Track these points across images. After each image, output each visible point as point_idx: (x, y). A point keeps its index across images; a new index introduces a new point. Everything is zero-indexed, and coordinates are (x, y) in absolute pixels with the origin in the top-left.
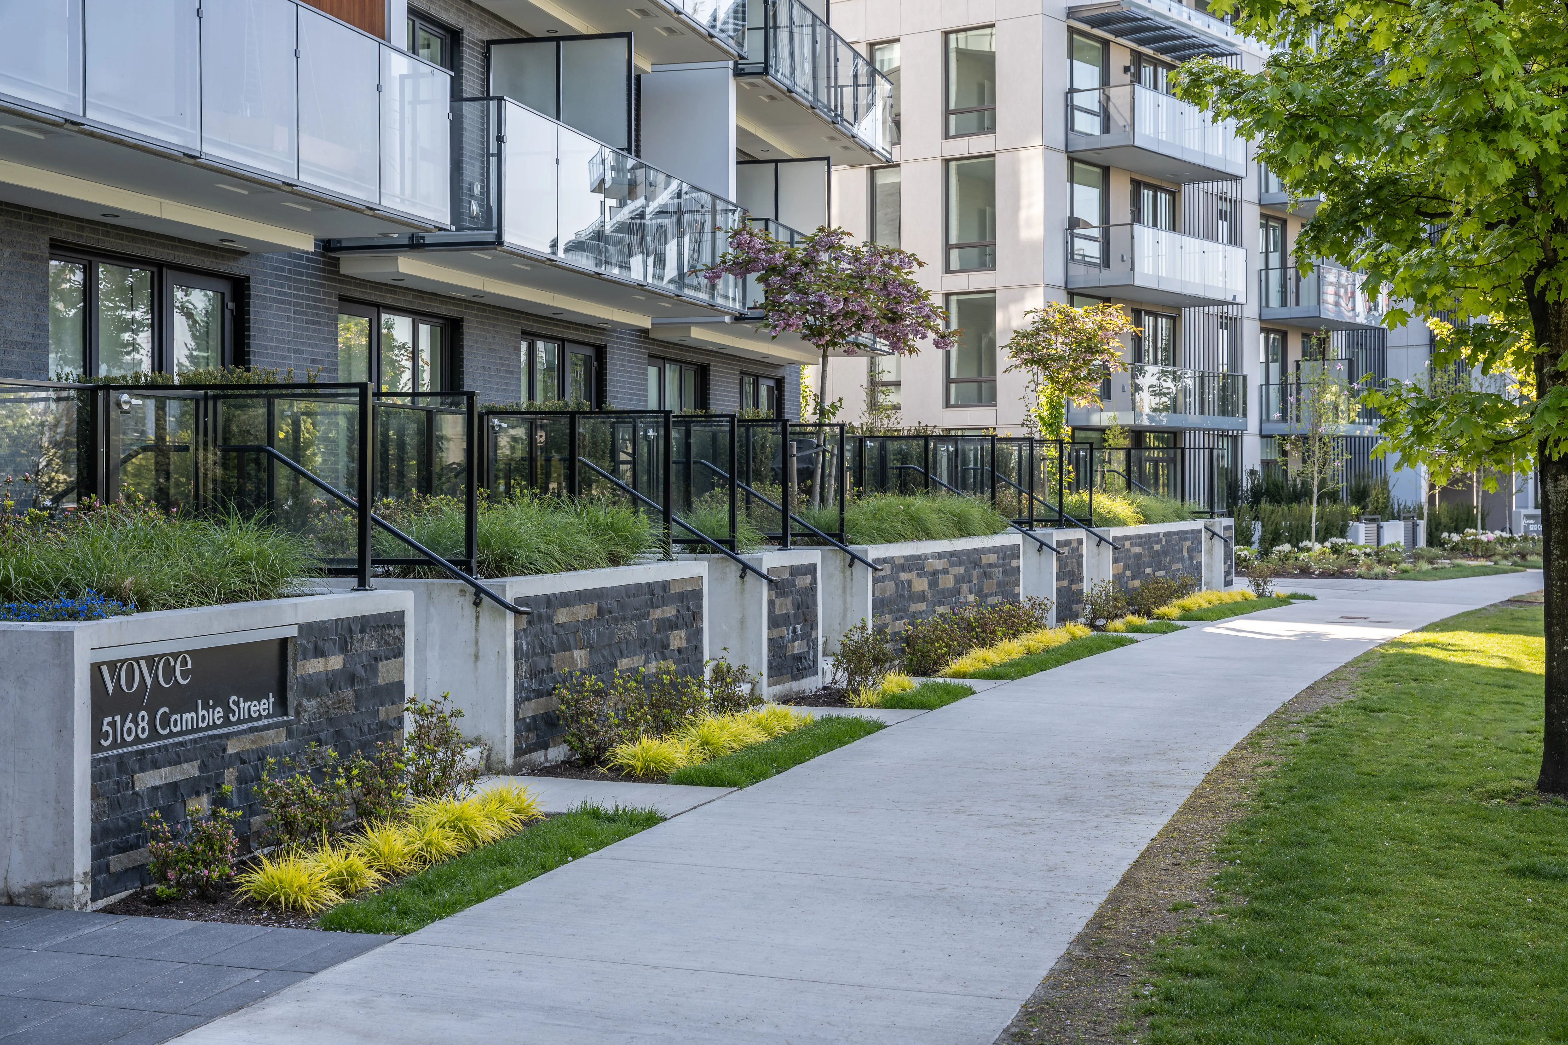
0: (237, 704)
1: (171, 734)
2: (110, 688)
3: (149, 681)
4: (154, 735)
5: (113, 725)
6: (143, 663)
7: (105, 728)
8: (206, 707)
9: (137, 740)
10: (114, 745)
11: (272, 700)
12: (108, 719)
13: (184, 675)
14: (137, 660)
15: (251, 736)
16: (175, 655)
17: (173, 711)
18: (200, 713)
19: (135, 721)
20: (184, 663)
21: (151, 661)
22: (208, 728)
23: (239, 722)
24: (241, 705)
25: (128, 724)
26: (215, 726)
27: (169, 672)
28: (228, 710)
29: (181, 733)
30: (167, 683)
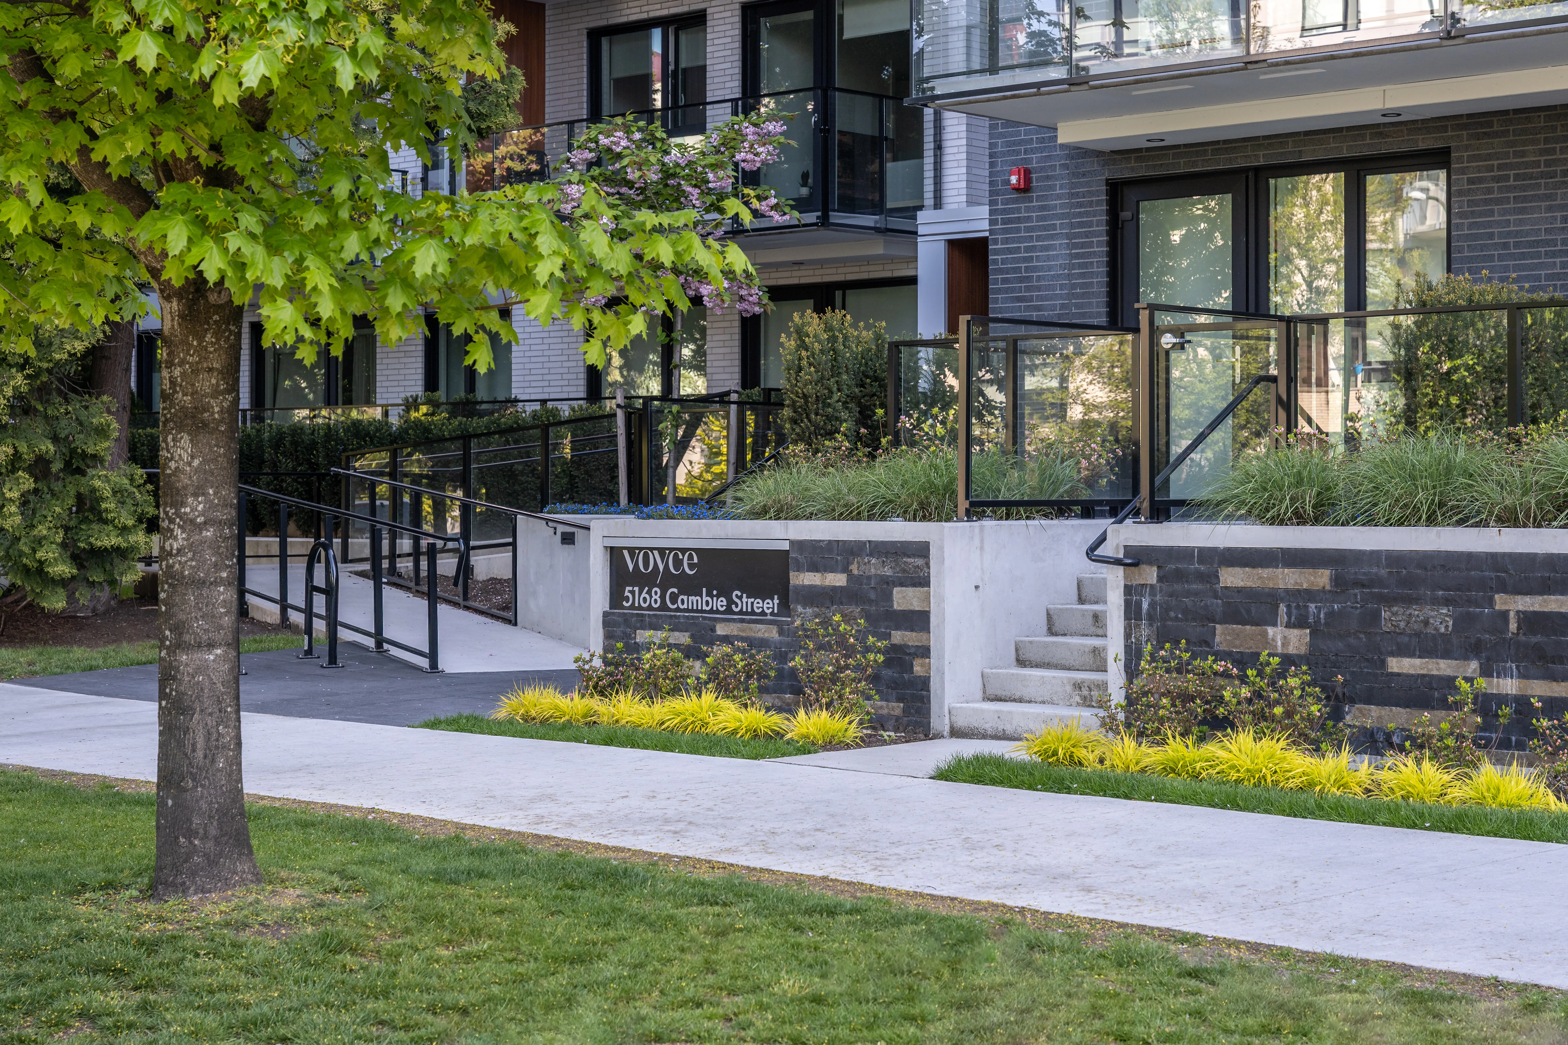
0: (740, 598)
1: (678, 609)
2: (631, 567)
3: (661, 567)
4: (664, 607)
5: (633, 592)
6: (656, 553)
7: (627, 594)
8: (709, 594)
9: (650, 608)
10: (632, 607)
11: (776, 601)
12: (628, 588)
13: (691, 566)
14: (652, 549)
15: (739, 625)
16: (683, 551)
17: (681, 592)
18: (705, 598)
19: (649, 592)
20: (691, 557)
21: (662, 551)
22: (711, 611)
23: (741, 612)
24: (744, 600)
25: (644, 595)
26: (718, 612)
27: (678, 563)
28: (730, 602)
29: (687, 610)
30: (676, 569)
